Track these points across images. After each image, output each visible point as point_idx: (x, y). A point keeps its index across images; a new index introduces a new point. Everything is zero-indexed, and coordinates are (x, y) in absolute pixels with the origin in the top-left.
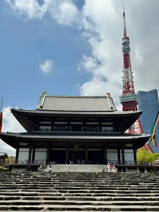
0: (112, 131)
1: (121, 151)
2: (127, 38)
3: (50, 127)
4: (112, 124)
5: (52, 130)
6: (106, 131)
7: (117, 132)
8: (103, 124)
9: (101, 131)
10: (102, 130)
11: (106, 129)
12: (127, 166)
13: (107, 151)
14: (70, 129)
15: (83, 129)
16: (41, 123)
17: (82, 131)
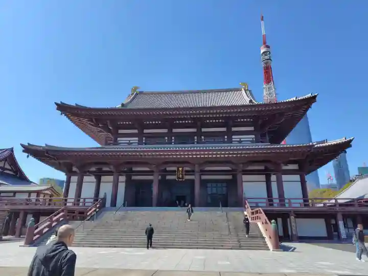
0: (252, 142)
1: (273, 178)
3: (137, 139)
5: (140, 143)
6: (240, 142)
8: (234, 129)
10: (233, 140)
11: (240, 138)
13: (243, 180)
14: (173, 141)
15: (196, 140)
16: (121, 131)
17: (194, 143)
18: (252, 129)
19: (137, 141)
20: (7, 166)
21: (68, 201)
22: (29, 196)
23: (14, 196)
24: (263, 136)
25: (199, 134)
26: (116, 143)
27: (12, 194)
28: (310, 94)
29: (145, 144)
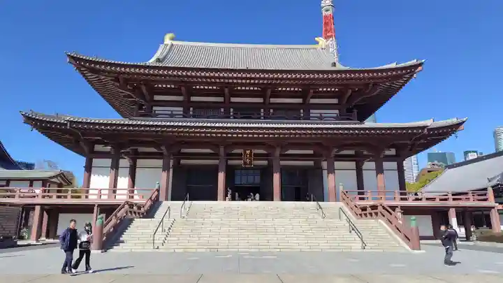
0: (336, 118)
3: (181, 109)
6: (320, 118)
8: (313, 101)
10: (312, 115)
14: (232, 114)
15: (262, 115)
16: (157, 98)
17: (259, 118)
18: (335, 101)
19: (182, 113)
21: (91, 192)
22: (31, 185)
23: (8, 185)
24: (350, 111)
26: (149, 114)
27: (4, 183)
28: (415, 61)
29: (194, 117)
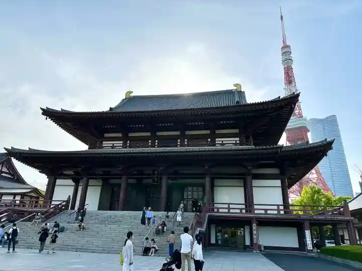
0: (236, 144)
2: (286, 46)
3: (121, 142)
4: (236, 131)
5: (124, 146)
6: (222, 144)
7: (246, 145)
8: (218, 132)
9: (214, 145)
10: (216, 142)
11: (223, 141)
12: (257, 218)
14: (156, 144)
15: (179, 143)
16: (106, 135)
17: (177, 146)
19: (122, 145)
20: (5, 169)
22: (14, 198)
24: (247, 138)
25: (183, 136)
